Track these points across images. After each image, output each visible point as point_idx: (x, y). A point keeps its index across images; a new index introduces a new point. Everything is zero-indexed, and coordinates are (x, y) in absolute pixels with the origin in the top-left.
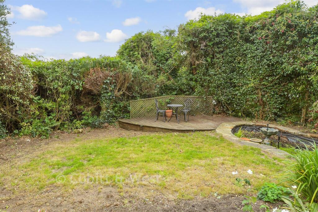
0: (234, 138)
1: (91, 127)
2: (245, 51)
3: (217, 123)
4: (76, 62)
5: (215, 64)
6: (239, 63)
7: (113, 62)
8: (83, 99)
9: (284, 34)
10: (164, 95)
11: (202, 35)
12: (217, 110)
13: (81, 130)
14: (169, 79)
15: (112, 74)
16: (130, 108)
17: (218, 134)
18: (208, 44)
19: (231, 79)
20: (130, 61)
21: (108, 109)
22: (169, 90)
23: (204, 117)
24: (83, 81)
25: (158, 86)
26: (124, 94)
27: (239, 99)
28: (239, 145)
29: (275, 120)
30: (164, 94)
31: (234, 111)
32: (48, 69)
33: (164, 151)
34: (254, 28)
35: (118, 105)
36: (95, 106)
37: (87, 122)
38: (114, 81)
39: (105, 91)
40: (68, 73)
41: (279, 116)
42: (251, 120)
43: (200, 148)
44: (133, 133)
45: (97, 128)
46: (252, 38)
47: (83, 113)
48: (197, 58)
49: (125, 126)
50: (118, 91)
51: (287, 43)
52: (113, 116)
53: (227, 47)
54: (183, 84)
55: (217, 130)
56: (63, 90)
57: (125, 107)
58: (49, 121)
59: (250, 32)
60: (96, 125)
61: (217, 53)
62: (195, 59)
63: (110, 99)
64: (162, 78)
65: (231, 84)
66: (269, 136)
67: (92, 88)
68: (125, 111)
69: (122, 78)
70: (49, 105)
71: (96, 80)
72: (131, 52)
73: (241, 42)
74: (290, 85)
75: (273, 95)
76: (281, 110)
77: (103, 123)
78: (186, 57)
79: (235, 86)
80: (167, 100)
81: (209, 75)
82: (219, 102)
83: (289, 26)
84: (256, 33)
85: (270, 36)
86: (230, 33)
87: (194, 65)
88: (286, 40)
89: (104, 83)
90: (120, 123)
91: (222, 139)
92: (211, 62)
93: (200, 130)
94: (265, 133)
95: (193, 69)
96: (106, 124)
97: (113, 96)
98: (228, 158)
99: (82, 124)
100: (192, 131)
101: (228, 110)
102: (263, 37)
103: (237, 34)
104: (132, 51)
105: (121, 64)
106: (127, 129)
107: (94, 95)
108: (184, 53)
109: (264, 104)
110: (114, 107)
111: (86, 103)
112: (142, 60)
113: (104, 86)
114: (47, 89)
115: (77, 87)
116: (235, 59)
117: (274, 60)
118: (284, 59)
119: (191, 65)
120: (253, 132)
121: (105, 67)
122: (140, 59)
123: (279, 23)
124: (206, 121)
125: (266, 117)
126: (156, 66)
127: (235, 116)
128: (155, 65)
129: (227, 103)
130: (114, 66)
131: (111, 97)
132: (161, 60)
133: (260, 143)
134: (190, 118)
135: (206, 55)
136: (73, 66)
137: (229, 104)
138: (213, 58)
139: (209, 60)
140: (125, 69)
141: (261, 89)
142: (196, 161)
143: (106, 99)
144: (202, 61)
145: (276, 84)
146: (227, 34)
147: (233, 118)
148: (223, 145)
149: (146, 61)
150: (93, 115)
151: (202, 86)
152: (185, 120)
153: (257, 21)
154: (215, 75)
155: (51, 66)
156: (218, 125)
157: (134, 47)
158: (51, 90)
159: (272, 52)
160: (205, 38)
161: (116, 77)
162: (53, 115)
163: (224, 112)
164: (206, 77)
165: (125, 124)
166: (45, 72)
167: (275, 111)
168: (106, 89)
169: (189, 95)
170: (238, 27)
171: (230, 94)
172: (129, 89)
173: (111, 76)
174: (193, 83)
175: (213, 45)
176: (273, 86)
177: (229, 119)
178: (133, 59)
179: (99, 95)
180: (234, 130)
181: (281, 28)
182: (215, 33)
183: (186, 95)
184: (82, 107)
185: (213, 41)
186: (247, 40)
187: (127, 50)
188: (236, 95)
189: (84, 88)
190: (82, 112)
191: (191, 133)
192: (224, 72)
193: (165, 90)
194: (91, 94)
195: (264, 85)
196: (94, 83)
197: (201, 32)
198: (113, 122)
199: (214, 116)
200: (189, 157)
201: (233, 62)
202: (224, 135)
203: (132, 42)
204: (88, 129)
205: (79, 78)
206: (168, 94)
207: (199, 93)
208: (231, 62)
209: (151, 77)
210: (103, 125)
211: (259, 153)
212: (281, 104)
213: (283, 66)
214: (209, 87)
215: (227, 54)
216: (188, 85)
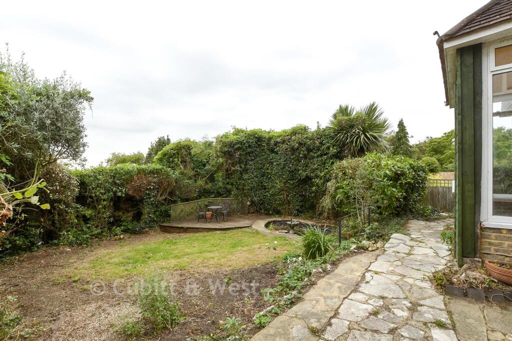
0: (267, 231)
1: (130, 233)
2: (271, 159)
3: (252, 221)
4: (119, 169)
5: (247, 170)
6: (268, 169)
7: (157, 169)
8: (123, 206)
9: (298, 149)
10: (203, 199)
11: (237, 146)
12: (252, 210)
13: (122, 236)
14: (207, 183)
15: (155, 180)
16: (171, 212)
17: (254, 229)
18: (242, 153)
19: (262, 183)
20: (169, 167)
21: (149, 214)
22: (207, 193)
23: (240, 217)
24: (126, 188)
25: (197, 190)
26: (165, 200)
27: (269, 199)
28: (271, 235)
29: (298, 215)
30: (203, 197)
31: (265, 210)
32: (90, 177)
33: (213, 245)
34: (277, 142)
35: (159, 209)
36: (135, 212)
37: (126, 228)
38: (157, 187)
39: (148, 197)
40: (111, 181)
41: (301, 212)
42: (280, 217)
43: (241, 240)
44: (178, 235)
45: (137, 234)
46: (276, 150)
47: (122, 219)
48: (233, 165)
49: (166, 230)
50: (161, 196)
51: (300, 156)
52: (154, 221)
53: (257, 156)
54: (220, 188)
55: (253, 226)
56: (105, 197)
57: (166, 211)
58: (87, 230)
59: (275, 145)
60: (136, 231)
61: (250, 161)
62: (230, 166)
63: (152, 204)
64: (201, 182)
65: (262, 186)
66: (292, 227)
67: (135, 194)
68: (166, 215)
69: (165, 184)
70: (88, 213)
71: (140, 186)
72: (171, 159)
73: (268, 152)
74: (306, 186)
75: (295, 195)
76: (301, 207)
77: (144, 228)
78: (223, 164)
79: (265, 189)
80: (206, 203)
81: (243, 179)
82: (253, 202)
83: (300, 144)
84: (279, 146)
85: (289, 149)
86: (259, 145)
87: (230, 170)
88: (300, 154)
89: (147, 189)
90: (161, 227)
91: (257, 232)
92: (245, 168)
93: (238, 228)
94: (290, 225)
95: (229, 174)
96: (147, 229)
97: (155, 201)
98: (263, 244)
99: (122, 231)
100: (232, 228)
101: (261, 209)
102: (284, 150)
103: (264, 146)
104: (171, 157)
105: (164, 171)
106: (169, 232)
107: (136, 201)
108: (221, 160)
109: (289, 203)
110: (155, 211)
111: (125, 209)
112: (181, 166)
113: (147, 192)
114: (87, 196)
115: (119, 194)
116: (264, 166)
117: (293, 168)
118: (300, 167)
119: (227, 170)
120: (282, 227)
121: (148, 174)
122: (180, 165)
123: (294, 141)
124: (243, 220)
125: (291, 213)
126: (194, 172)
127: (266, 214)
128: (193, 170)
129: (259, 203)
130: (157, 173)
131: (153, 203)
132: (199, 166)
133: (286, 233)
134: (229, 218)
135: (240, 162)
136: (116, 174)
137: (261, 204)
138: (246, 164)
139: (243, 166)
140: (168, 176)
141: (286, 191)
142: (239, 248)
143: (149, 204)
144: (237, 168)
145: (296, 186)
146: (257, 145)
147: (265, 216)
148: (259, 236)
149: (185, 167)
150: (132, 221)
151: (237, 189)
152: (224, 221)
153: (279, 137)
154: (249, 179)
155: (92, 174)
156: (253, 223)
157: (174, 154)
158: (91, 197)
159: (291, 161)
160: (239, 149)
161: (160, 183)
162: (92, 223)
163: (257, 211)
164: (240, 181)
165: (167, 228)
166: (87, 180)
167: (297, 207)
168: (149, 194)
169: (226, 197)
170: (265, 141)
171: (261, 195)
172: (171, 194)
173: (154, 183)
174: (229, 187)
175: (246, 154)
176: (294, 188)
177: (262, 217)
178: (172, 165)
179: (141, 200)
180: (267, 226)
181: (295, 145)
182: (247, 145)
183: (224, 197)
184: (121, 213)
185: (245, 151)
186: (272, 151)
187: (167, 156)
188: (267, 196)
189: (127, 194)
190: (120, 219)
191: (231, 231)
192: (256, 177)
193: (204, 193)
194: (132, 201)
195: (287, 187)
196: (138, 189)
197: (236, 144)
198: (154, 227)
199: (249, 215)
200: (234, 246)
201: (263, 168)
202: (259, 229)
203: (172, 149)
204: (127, 235)
205: (122, 185)
206: (206, 197)
207: (235, 195)
208: (261, 169)
209: (190, 182)
210: (144, 230)
211: (285, 240)
212: (301, 202)
213: (300, 172)
214: (243, 189)
215: (258, 162)
216: (225, 188)
